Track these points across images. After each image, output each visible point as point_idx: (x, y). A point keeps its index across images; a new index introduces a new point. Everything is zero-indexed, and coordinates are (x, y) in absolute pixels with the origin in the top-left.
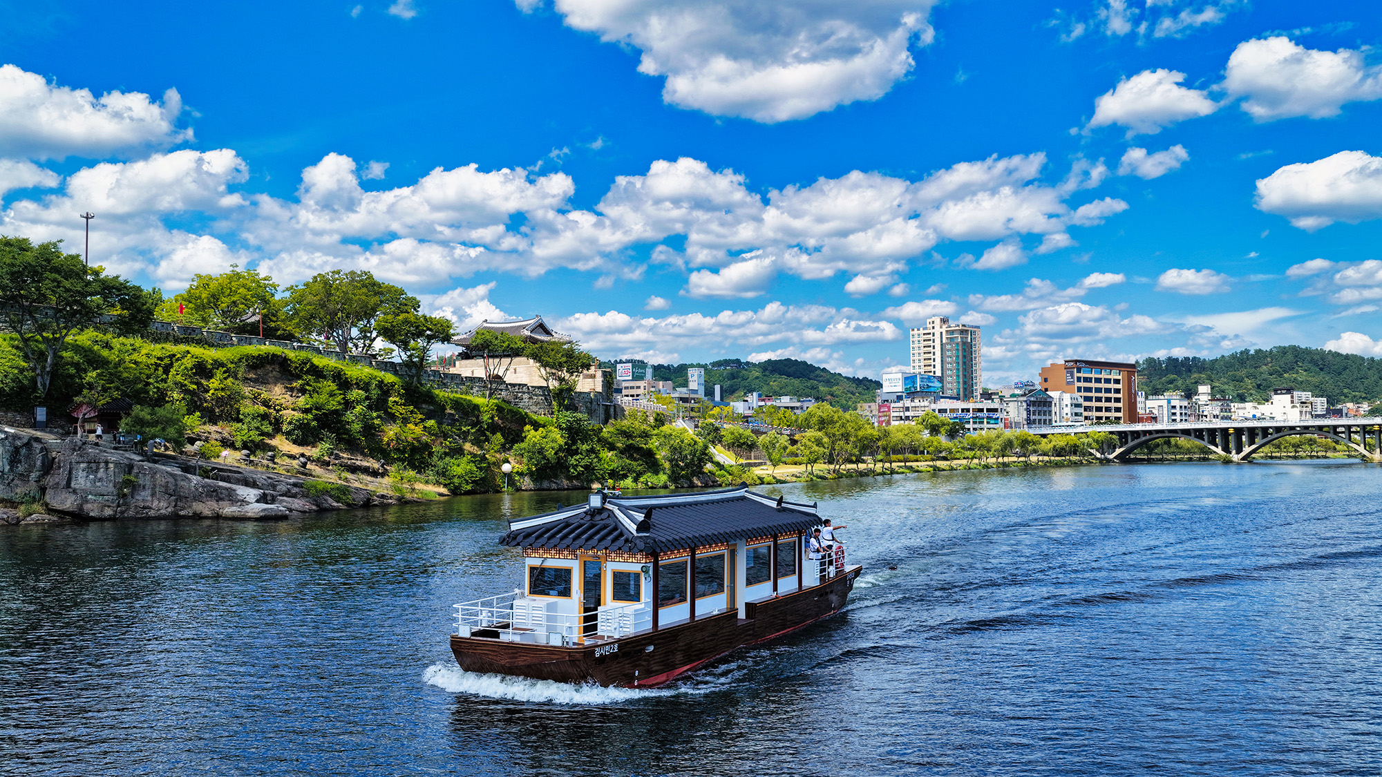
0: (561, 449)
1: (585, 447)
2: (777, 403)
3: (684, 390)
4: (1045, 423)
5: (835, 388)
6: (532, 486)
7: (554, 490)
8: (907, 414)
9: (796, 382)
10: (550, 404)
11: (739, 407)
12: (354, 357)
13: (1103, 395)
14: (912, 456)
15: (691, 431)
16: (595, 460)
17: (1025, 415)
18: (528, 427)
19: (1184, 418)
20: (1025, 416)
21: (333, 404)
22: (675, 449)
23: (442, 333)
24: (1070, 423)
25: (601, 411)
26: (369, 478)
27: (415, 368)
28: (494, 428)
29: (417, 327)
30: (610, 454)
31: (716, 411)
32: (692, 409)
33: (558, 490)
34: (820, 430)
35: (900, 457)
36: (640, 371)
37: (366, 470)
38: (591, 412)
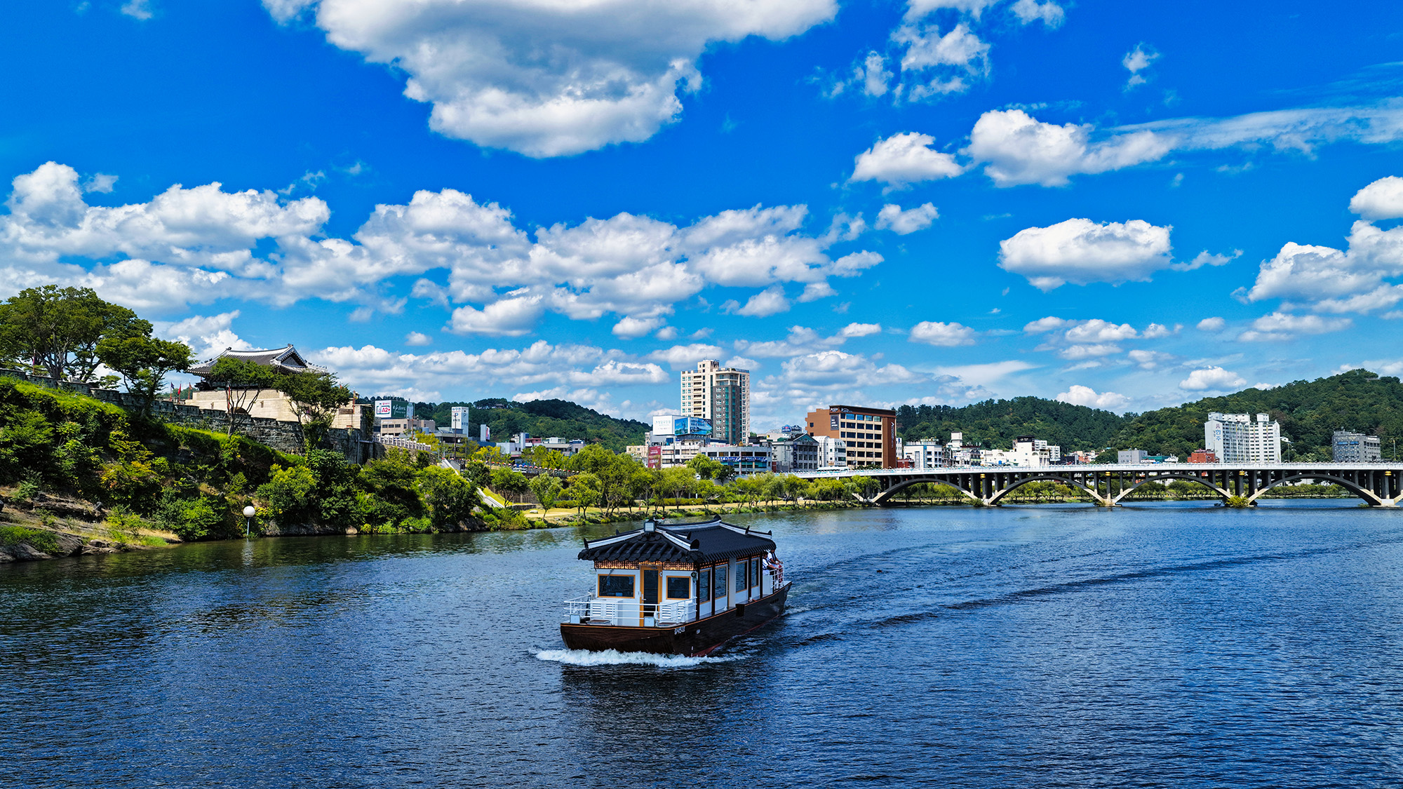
0: (312, 490)
1: (340, 488)
2: (546, 444)
3: (447, 429)
4: (810, 467)
5: (603, 430)
6: (278, 531)
7: (304, 535)
8: (677, 457)
9: (563, 422)
10: (301, 441)
11: (506, 448)
12: (69, 384)
13: (865, 440)
14: (683, 500)
15: (457, 473)
16: (351, 503)
17: (791, 459)
18: (275, 466)
19: (938, 464)
20: (792, 461)
21: (40, 438)
22: (440, 491)
23: (178, 359)
24: (834, 468)
25: (359, 449)
26: (82, 523)
27: (143, 400)
28: (235, 467)
29: (148, 352)
30: (368, 496)
31: (483, 451)
32: (457, 449)
33: (308, 535)
34: (593, 472)
35: (673, 500)
36: (400, 408)
37: (78, 514)
38: (348, 451)
